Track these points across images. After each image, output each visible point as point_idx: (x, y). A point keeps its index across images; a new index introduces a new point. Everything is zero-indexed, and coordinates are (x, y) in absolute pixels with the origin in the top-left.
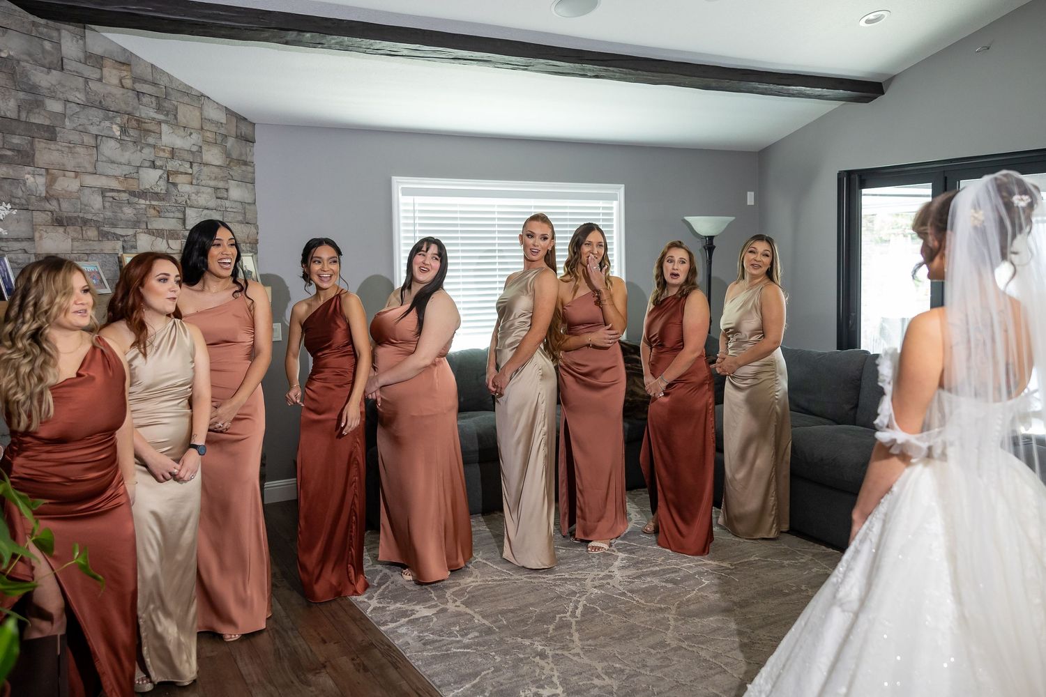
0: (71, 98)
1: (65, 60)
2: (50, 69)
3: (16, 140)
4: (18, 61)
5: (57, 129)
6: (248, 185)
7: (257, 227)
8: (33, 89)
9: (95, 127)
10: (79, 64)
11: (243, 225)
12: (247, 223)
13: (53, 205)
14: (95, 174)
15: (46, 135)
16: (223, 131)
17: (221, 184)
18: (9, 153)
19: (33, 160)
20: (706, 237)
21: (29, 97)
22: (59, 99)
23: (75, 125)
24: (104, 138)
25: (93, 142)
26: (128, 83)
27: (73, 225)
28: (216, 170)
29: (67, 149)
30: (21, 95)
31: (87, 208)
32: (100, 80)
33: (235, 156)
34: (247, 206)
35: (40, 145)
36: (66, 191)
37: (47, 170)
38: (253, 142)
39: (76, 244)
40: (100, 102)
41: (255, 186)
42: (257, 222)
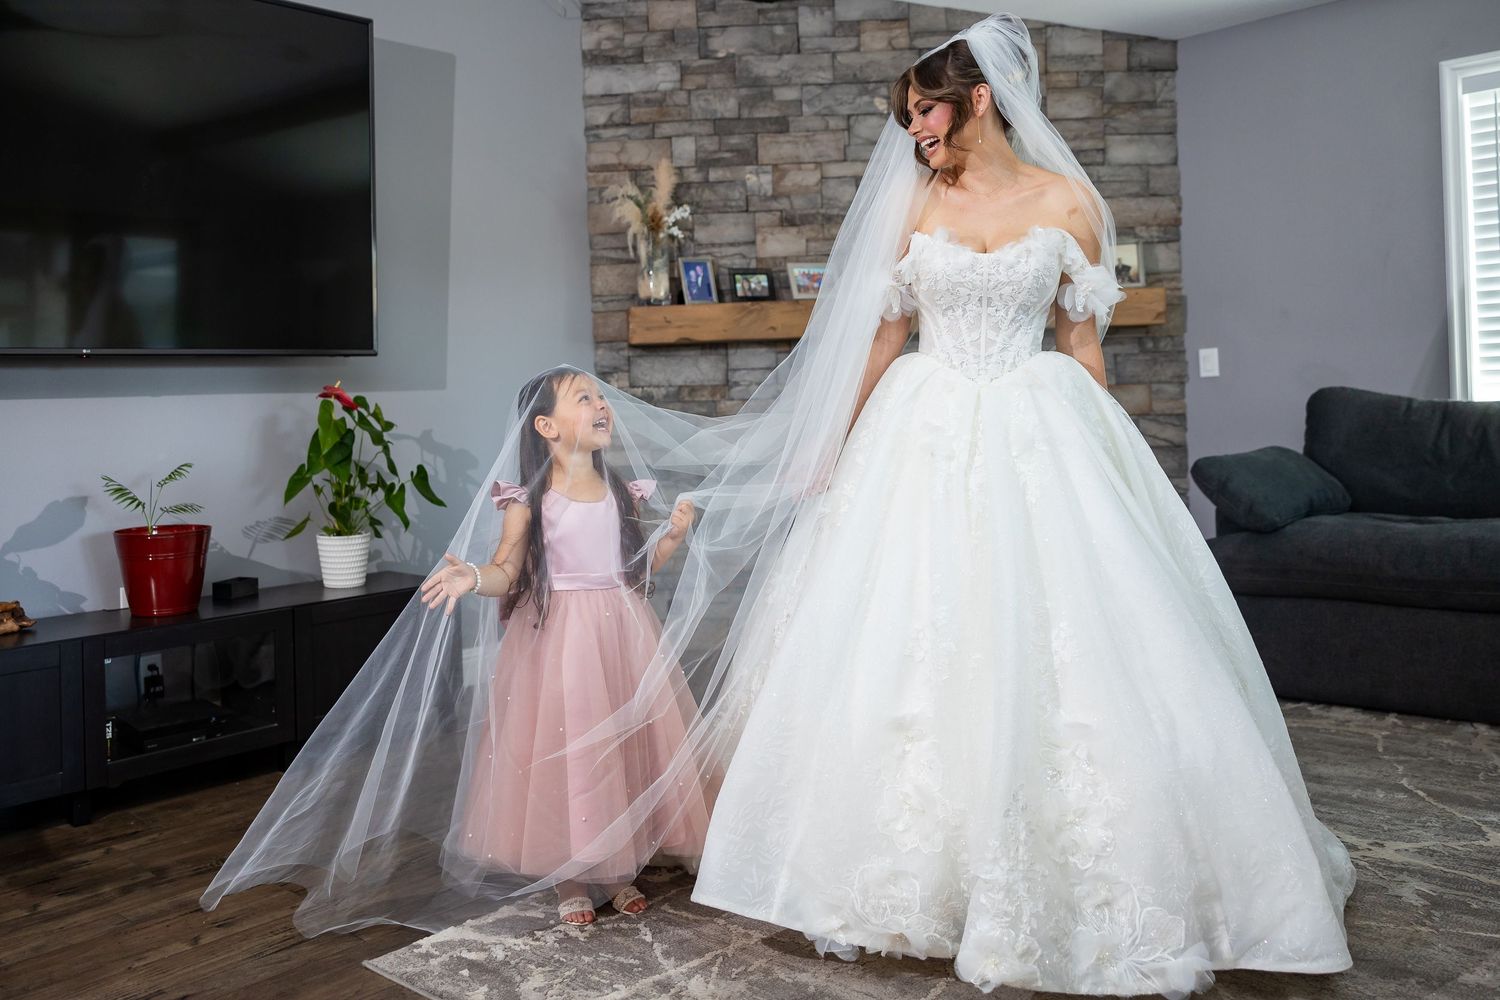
0: (812, 80)
1: (803, 40)
2: (780, 54)
3: (734, 140)
4: (740, 57)
5: (790, 119)
6: (1157, 137)
7: (1176, 196)
8: (757, 82)
9: (848, 106)
10: (824, 39)
11: (1141, 200)
12: (1155, 195)
13: (784, 204)
14: (845, 160)
15: (774, 128)
16: (1095, 66)
17: (1088, 144)
18: (727, 155)
19: (757, 158)
21: (754, 91)
22: (796, 85)
23: (817, 110)
24: (860, 118)
25: (842, 124)
26: (903, 42)
27: (810, 223)
28: (1075, 125)
29: (804, 140)
30: (744, 92)
31: (832, 202)
32: (857, 49)
33: (1123, 96)
34: (1154, 170)
35: (764, 140)
36: (800, 186)
37: (775, 166)
38: (1172, 68)
39: (813, 245)
40: (855, 75)
41: (1175, 137)
42: (1179, 191)
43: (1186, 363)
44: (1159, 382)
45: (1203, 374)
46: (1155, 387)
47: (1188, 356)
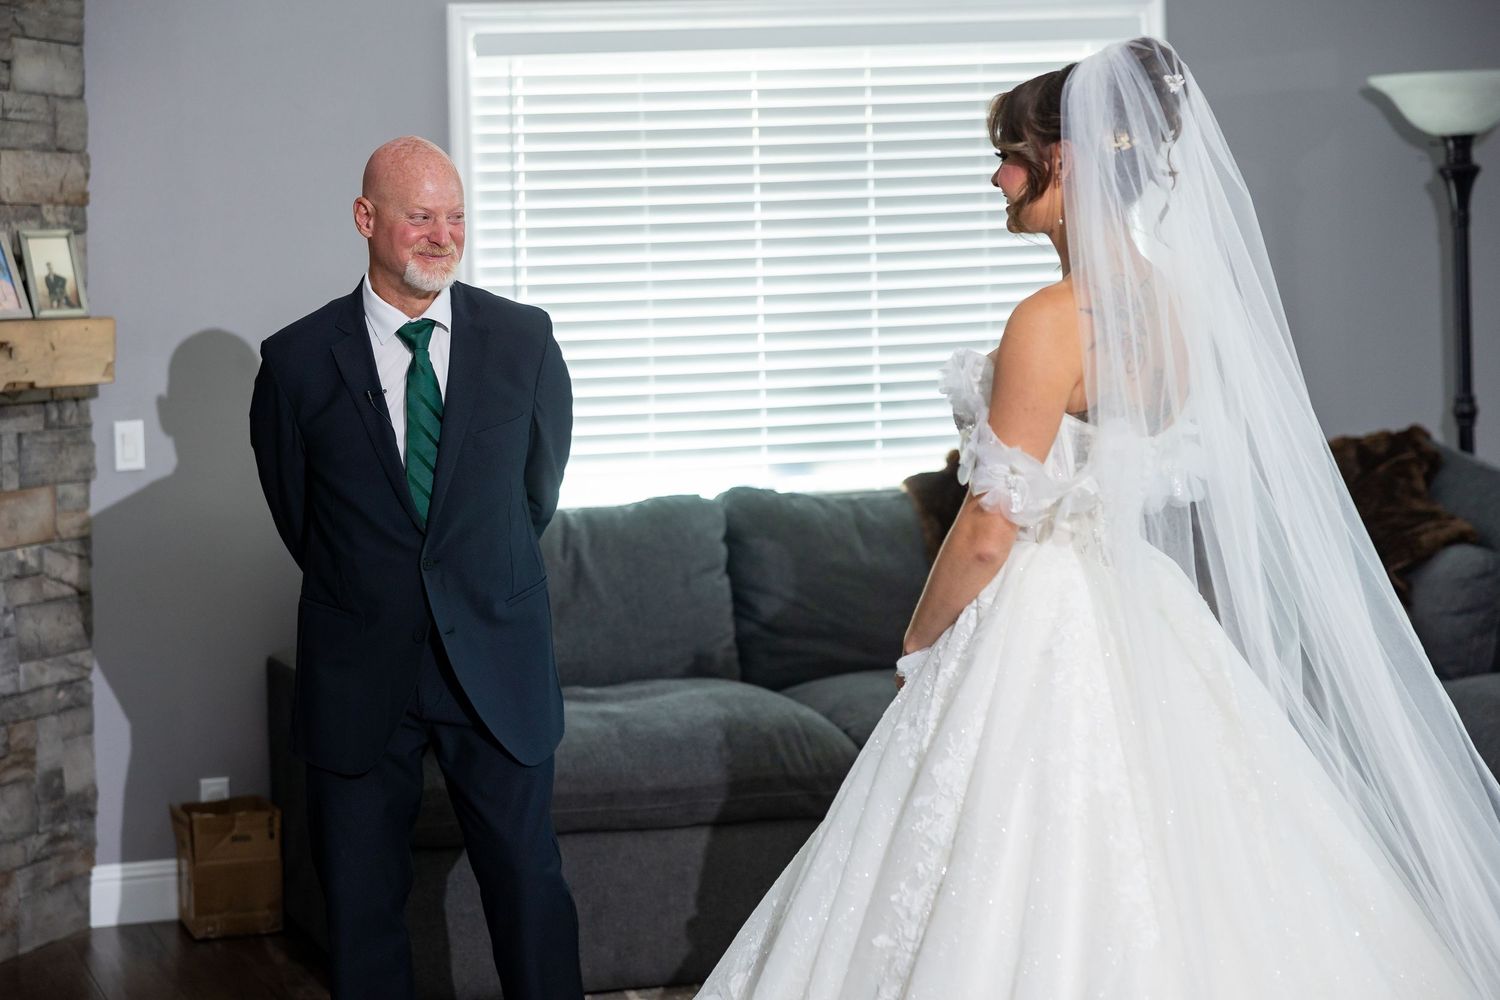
6: (66, 48)
7: (84, 159)
11: (47, 156)
12: (61, 150)
20: (1445, 139)
34: (62, 106)
41: (81, 51)
42: (85, 147)
43: (93, 445)
44: (66, 481)
45: (121, 465)
46: (61, 489)
47: (96, 435)
